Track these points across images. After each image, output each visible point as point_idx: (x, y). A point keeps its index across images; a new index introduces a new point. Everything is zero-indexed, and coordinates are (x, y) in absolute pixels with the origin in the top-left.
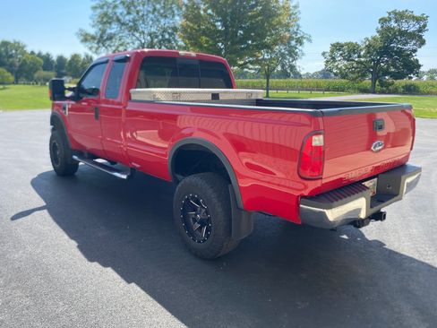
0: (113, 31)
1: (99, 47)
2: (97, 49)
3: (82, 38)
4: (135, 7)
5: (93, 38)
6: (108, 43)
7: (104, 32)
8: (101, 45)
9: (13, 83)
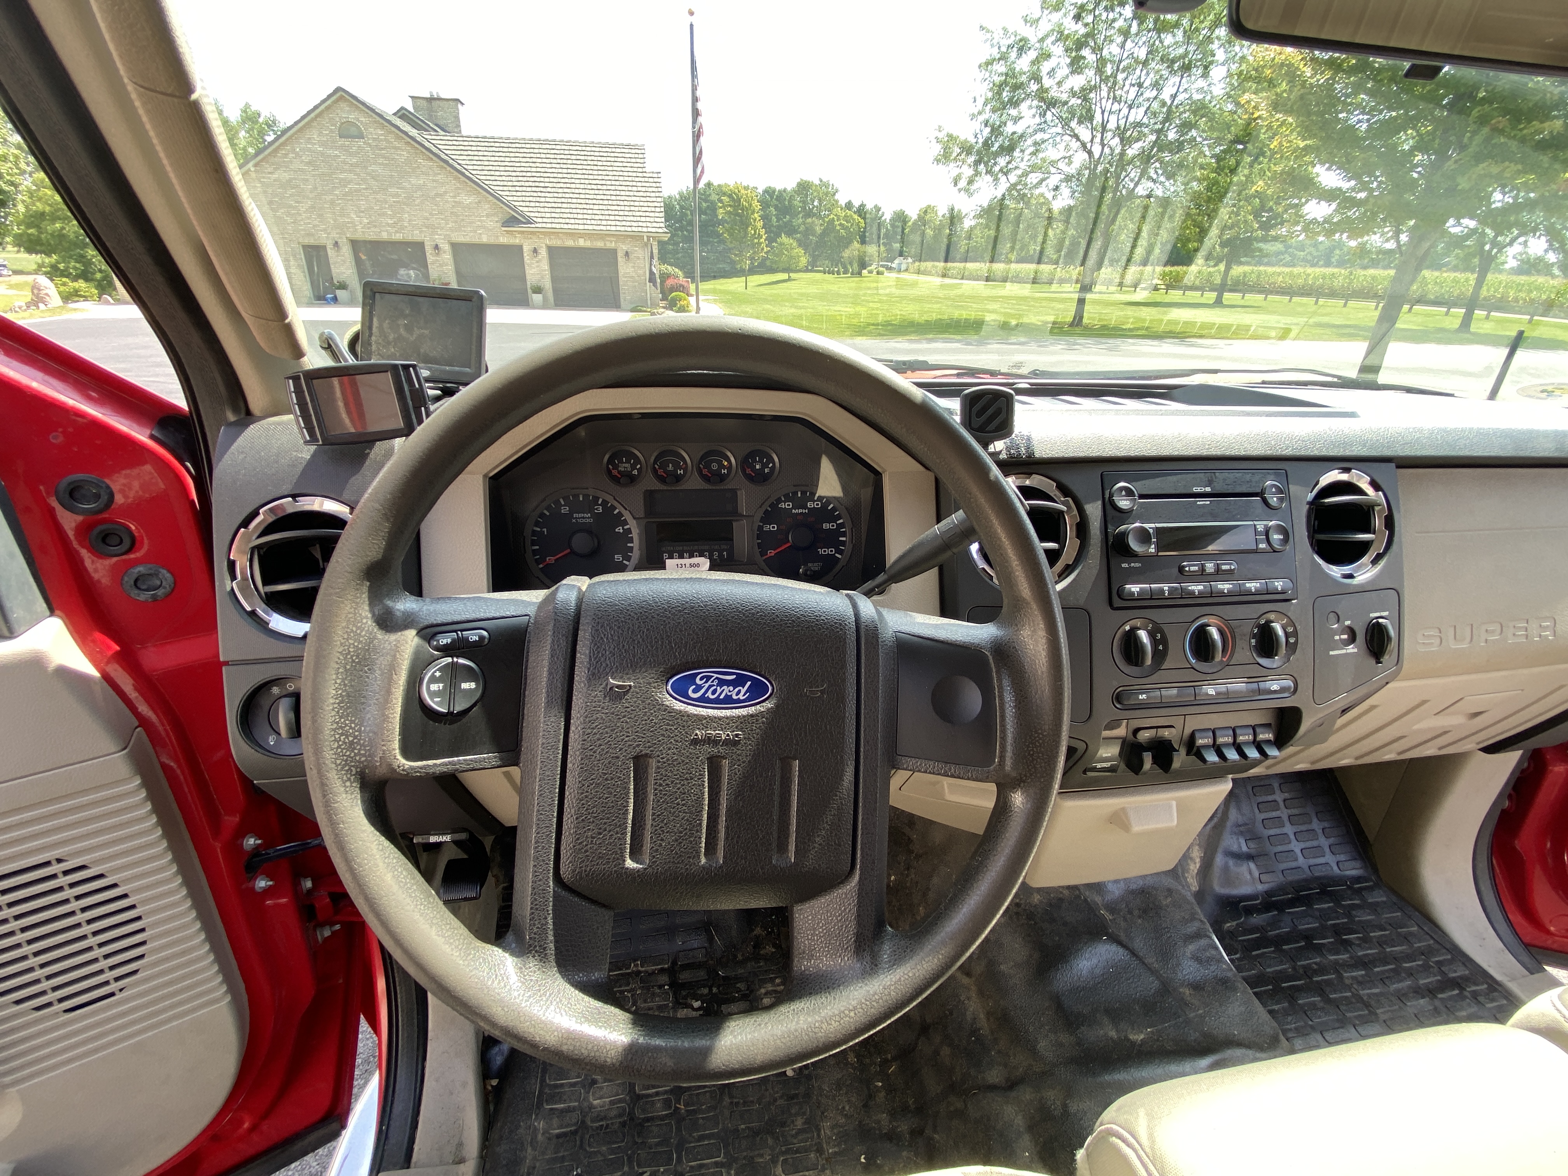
0: (1019, 128)
1: (977, 173)
2: (971, 182)
3: (938, 149)
4: (1097, 49)
5: (967, 149)
6: (1002, 161)
7: (996, 131)
8: (982, 167)
9: (807, 270)
